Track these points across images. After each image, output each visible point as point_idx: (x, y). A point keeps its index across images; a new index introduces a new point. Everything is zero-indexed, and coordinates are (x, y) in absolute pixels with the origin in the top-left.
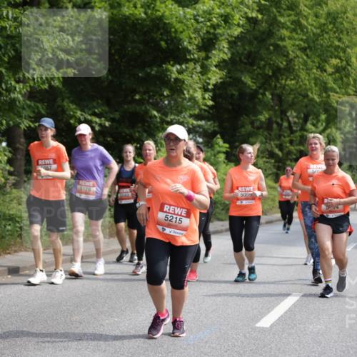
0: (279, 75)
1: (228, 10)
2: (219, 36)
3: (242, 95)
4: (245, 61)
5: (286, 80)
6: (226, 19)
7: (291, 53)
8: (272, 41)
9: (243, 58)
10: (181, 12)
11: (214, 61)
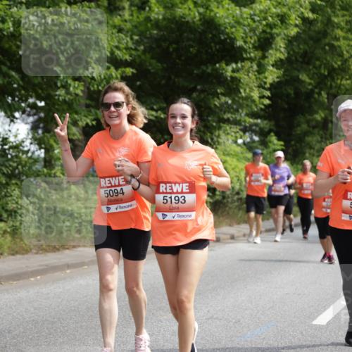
0: (335, 75)
1: (285, 10)
2: (275, 35)
3: (298, 93)
4: (301, 60)
5: (341, 80)
6: (283, 19)
7: (345, 53)
8: (327, 41)
9: (298, 57)
10: (238, 12)
11: (271, 60)
